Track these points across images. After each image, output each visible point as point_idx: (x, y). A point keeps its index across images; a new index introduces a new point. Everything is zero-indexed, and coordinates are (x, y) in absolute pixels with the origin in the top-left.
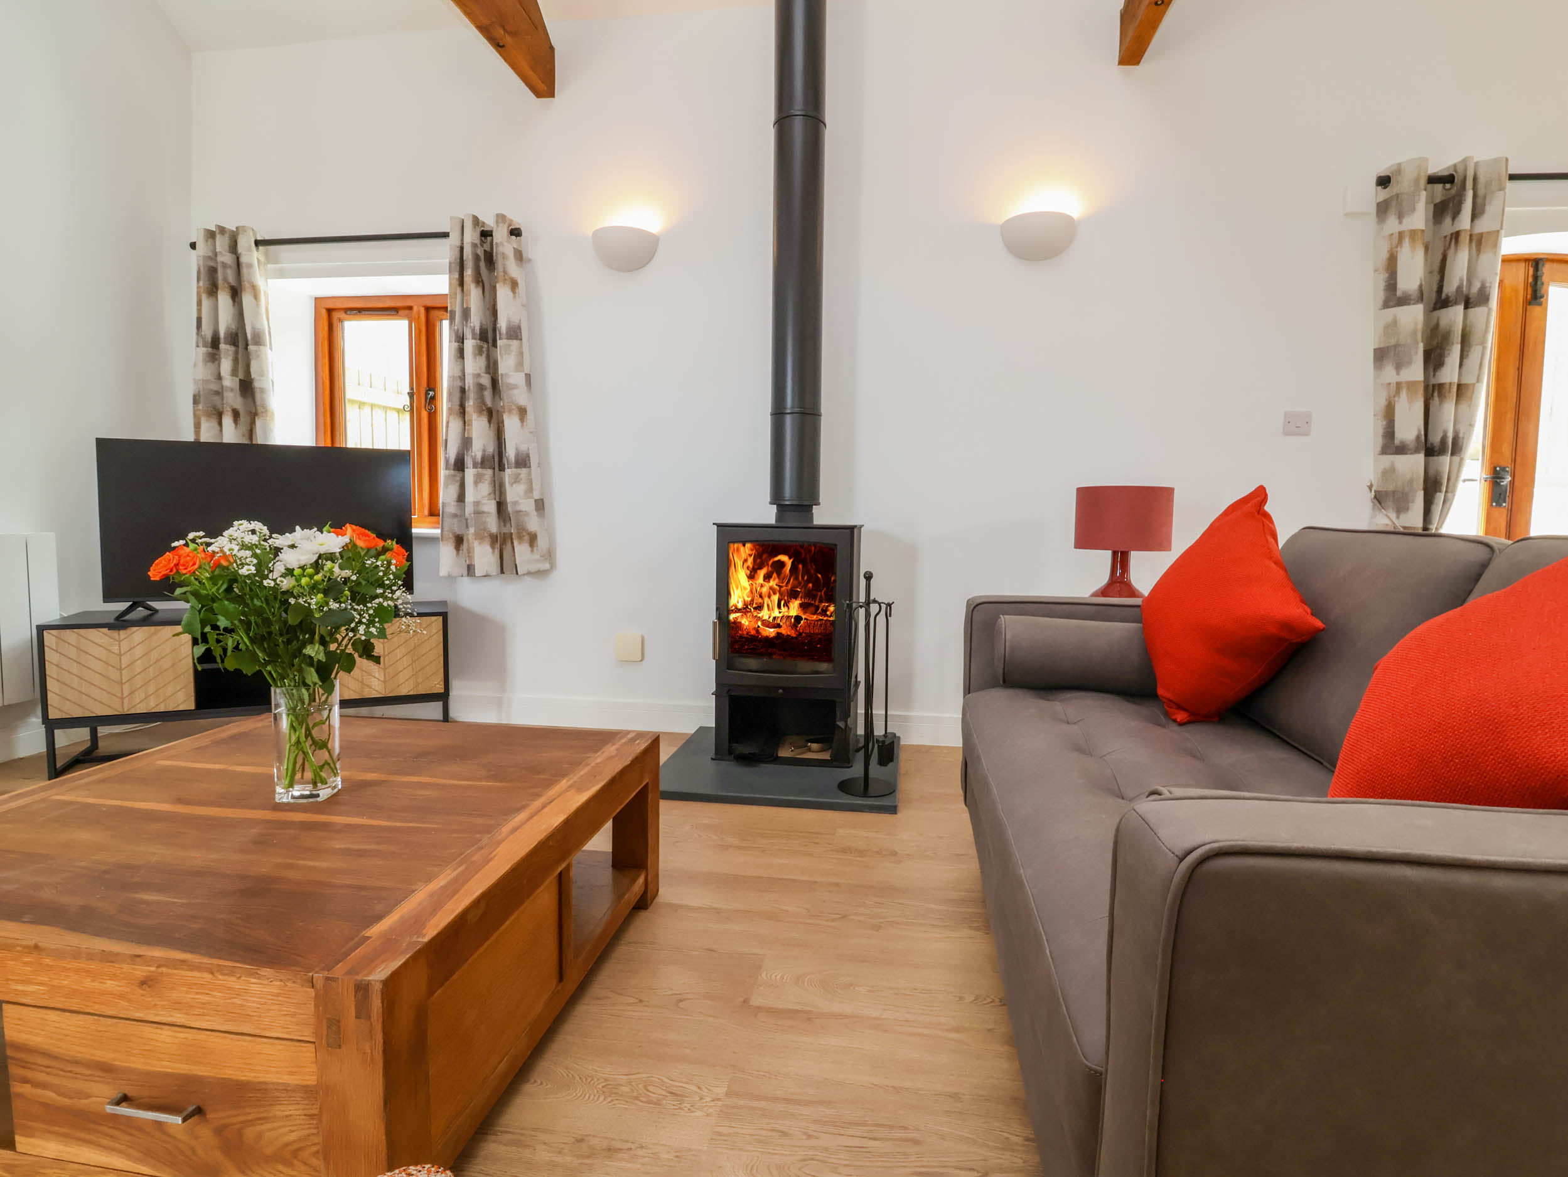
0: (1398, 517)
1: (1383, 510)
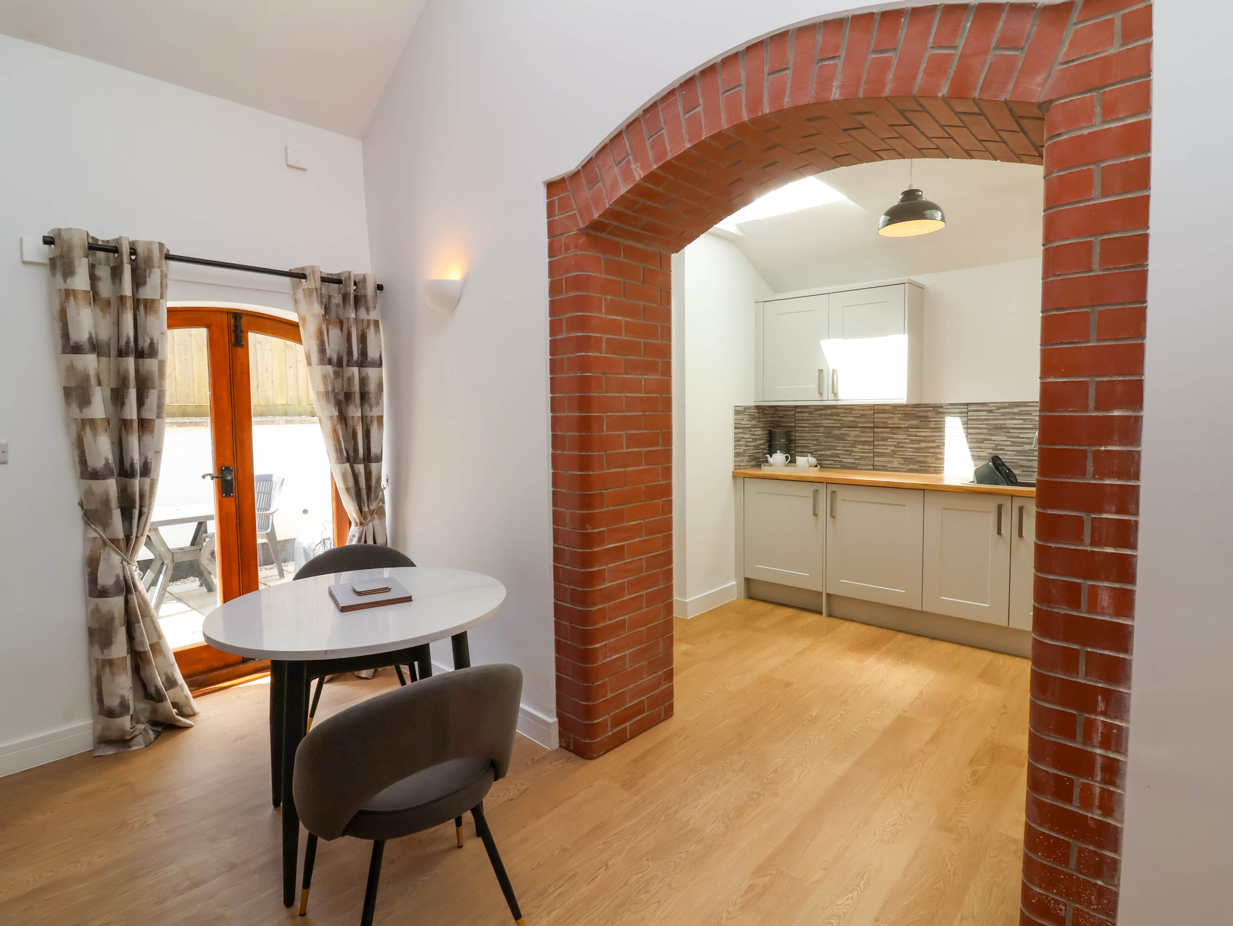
0: (104, 531)
1: (92, 525)
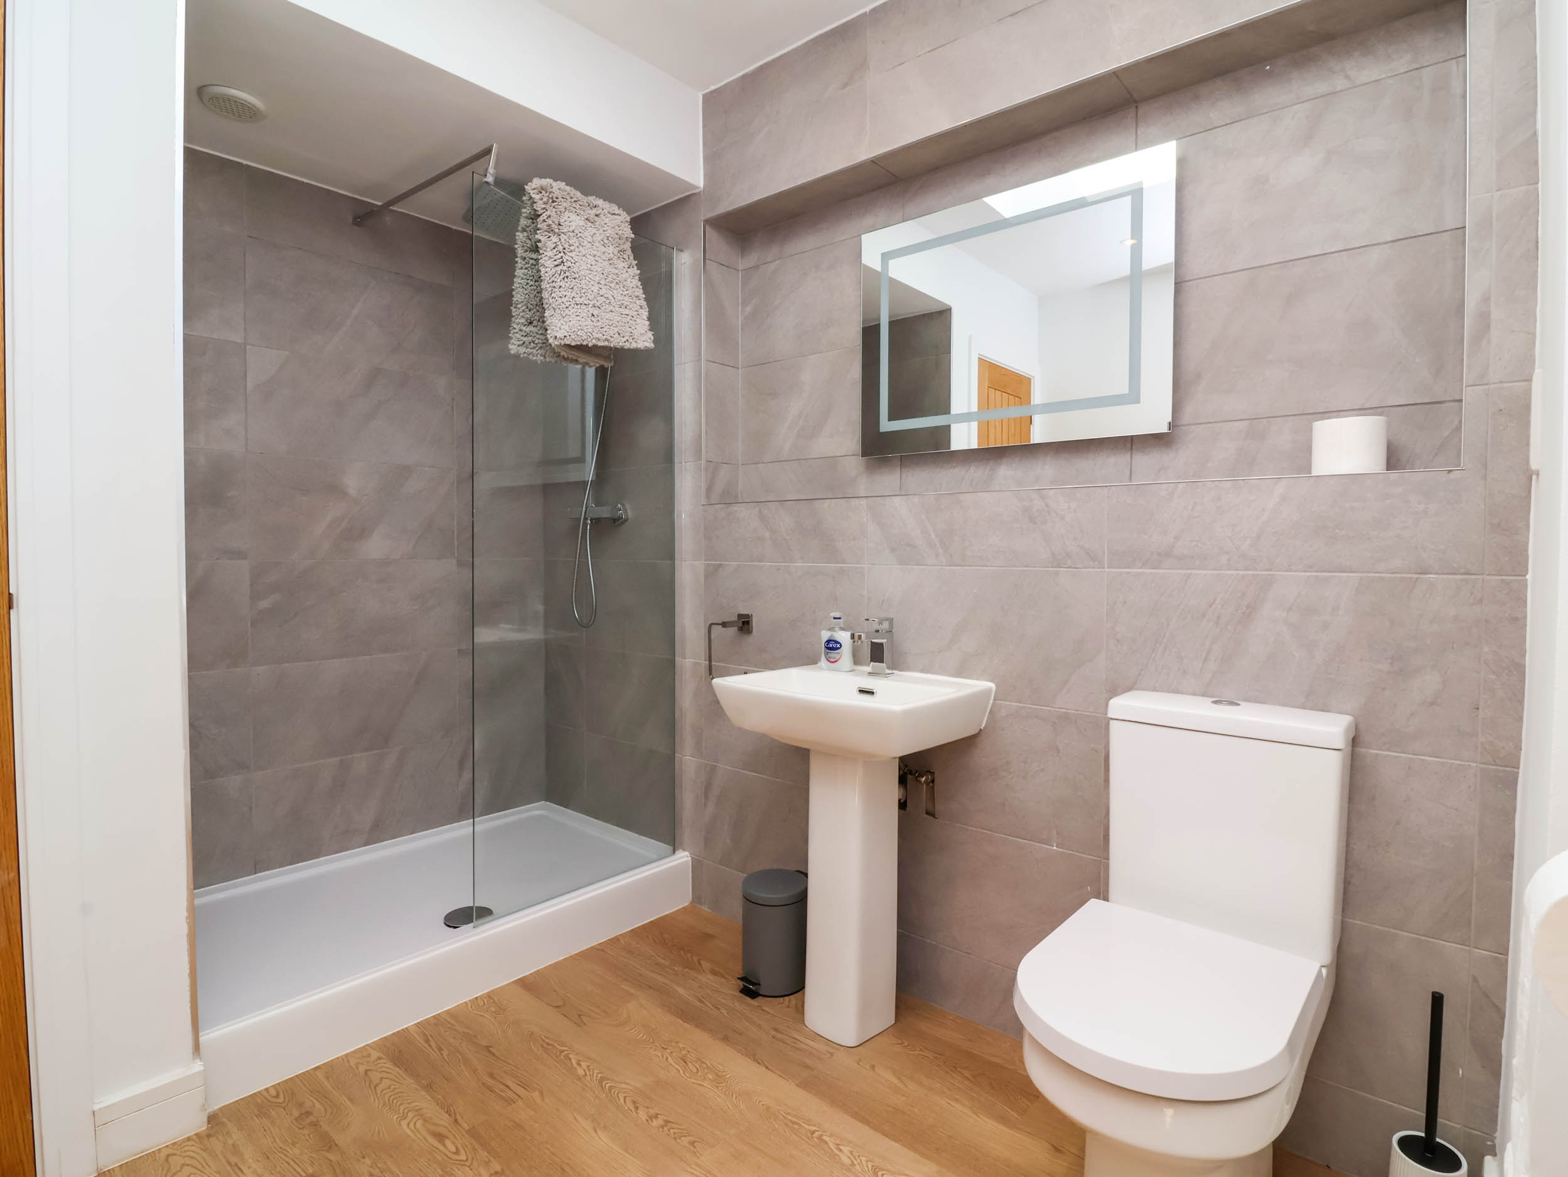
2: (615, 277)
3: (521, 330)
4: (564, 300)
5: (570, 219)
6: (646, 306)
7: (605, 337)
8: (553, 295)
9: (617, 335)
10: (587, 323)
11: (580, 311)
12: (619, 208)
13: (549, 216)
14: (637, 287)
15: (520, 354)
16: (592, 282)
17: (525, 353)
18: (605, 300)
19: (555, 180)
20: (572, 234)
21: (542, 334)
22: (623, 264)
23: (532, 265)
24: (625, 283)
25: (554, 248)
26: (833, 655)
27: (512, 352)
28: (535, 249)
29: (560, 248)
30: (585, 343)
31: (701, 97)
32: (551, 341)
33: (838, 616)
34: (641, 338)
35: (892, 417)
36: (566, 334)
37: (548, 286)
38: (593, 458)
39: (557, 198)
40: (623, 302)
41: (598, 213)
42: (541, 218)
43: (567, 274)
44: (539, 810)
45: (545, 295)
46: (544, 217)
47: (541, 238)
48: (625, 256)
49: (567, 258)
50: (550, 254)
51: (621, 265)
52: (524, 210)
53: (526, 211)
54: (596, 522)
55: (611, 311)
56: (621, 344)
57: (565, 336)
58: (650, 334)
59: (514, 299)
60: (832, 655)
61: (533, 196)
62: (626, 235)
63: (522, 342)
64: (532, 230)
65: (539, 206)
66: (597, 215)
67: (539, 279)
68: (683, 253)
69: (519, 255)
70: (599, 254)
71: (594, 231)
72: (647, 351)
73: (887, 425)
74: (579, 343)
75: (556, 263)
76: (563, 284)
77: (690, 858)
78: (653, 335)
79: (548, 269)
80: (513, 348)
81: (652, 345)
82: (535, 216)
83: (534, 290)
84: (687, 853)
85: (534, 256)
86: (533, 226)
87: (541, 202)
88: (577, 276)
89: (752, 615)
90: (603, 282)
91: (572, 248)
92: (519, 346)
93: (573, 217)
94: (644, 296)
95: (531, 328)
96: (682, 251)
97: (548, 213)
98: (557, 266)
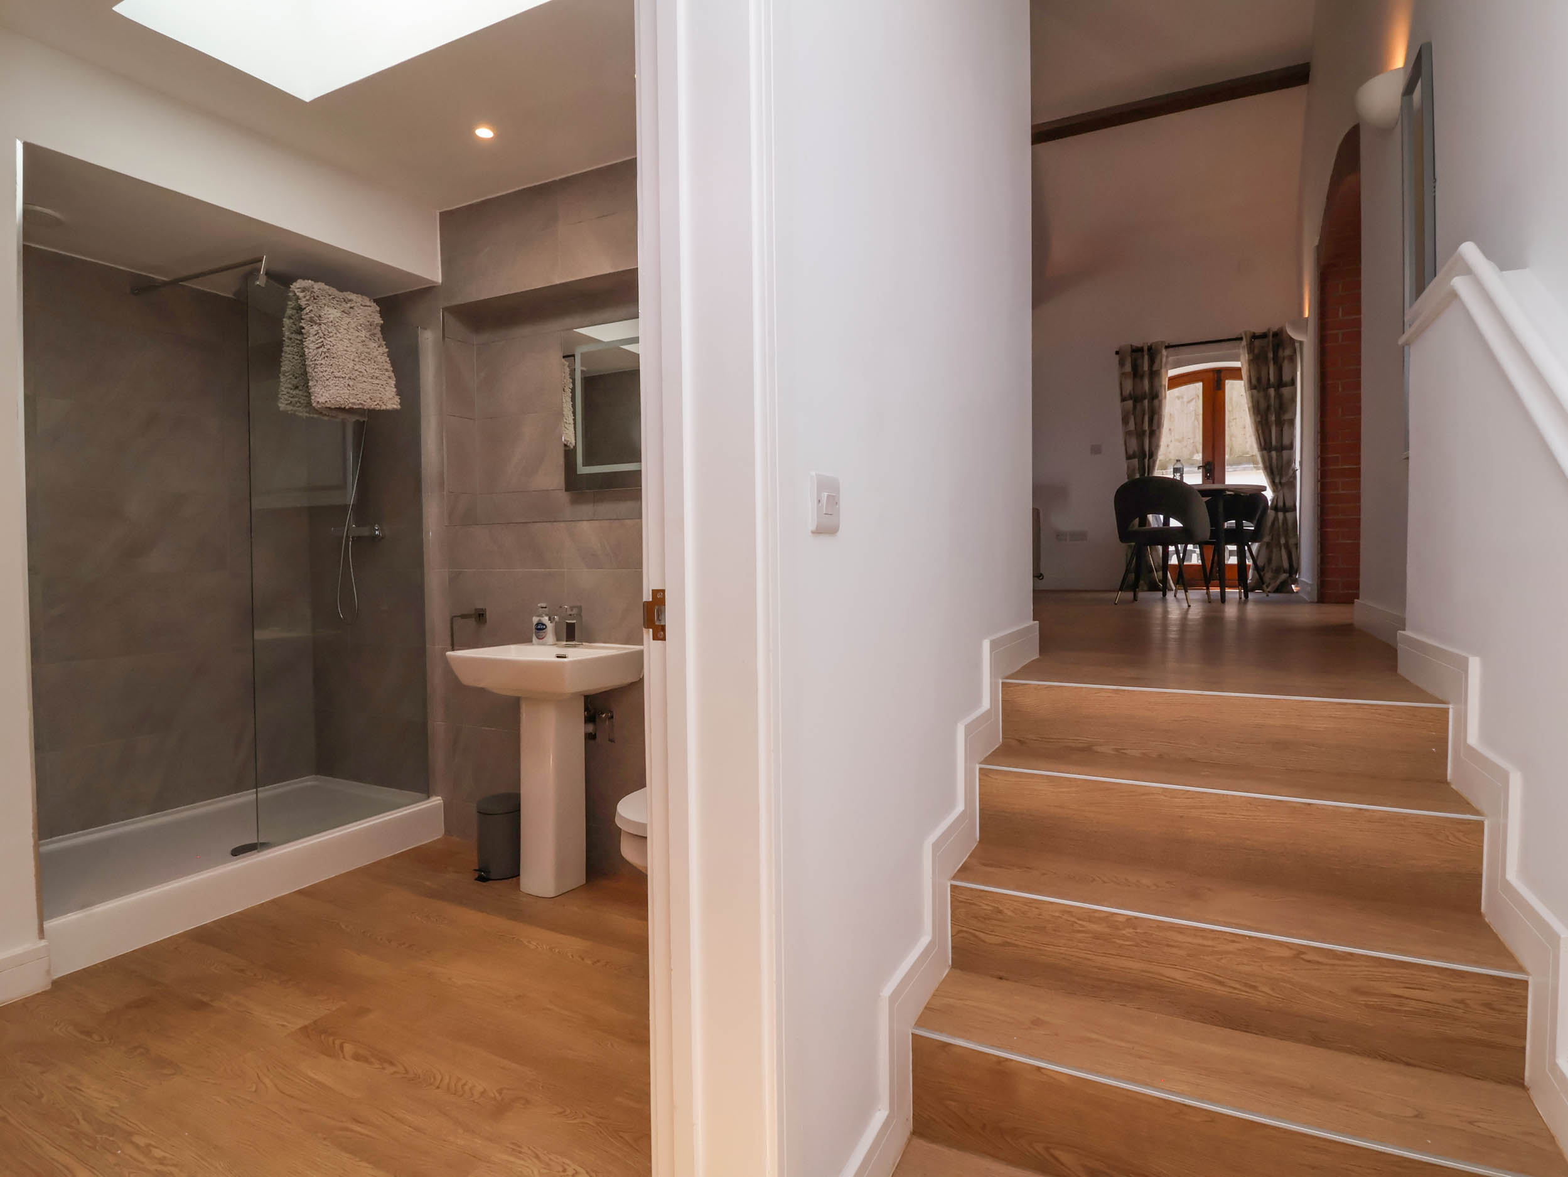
2: (367, 355)
3: (288, 393)
4: (325, 374)
5: (329, 312)
6: (394, 377)
7: (358, 402)
8: (315, 370)
9: (369, 400)
10: (344, 391)
11: (338, 382)
12: (370, 300)
13: (312, 310)
14: (386, 362)
15: (288, 411)
16: (348, 360)
17: (292, 410)
18: (358, 373)
19: (316, 281)
20: (330, 324)
21: (306, 396)
22: (374, 345)
23: (298, 344)
24: (375, 359)
25: (316, 335)
26: (541, 633)
27: (281, 409)
28: (300, 331)
29: (321, 335)
30: (343, 406)
31: (438, 214)
32: (314, 405)
33: (545, 606)
34: (388, 399)
35: (586, 463)
36: (328, 400)
37: (311, 363)
38: (353, 486)
39: (318, 296)
40: (374, 374)
41: (352, 305)
42: (305, 312)
43: (327, 354)
44: (309, 782)
45: (309, 370)
46: (307, 310)
47: (304, 326)
48: (376, 339)
49: (327, 342)
50: (312, 339)
51: (373, 345)
52: (290, 303)
53: (291, 304)
54: (357, 540)
55: (364, 382)
56: (372, 407)
57: (326, 402)
58: (397, 399)
59: (283, 369)
60: (539, 634)
61: (298, 294)
62: (376, 322)
63: (289, 402)
64: (297, 318)
65: (303, 303)
66: (351, 308)
67: (303, 355)
68: (426, 331)
69: (286, 336)
70: (353, 338)
71: (349, 320)
72: (394, 411)
73: (583, 470)
74: (338, 407)
75: (317, 346)
76: (322, 362)
77: (442, 801)
78: (400, 399)
79: (311, 350)
80: (282, 406)
81: (399, 407)
82: (300, 309)
83: (300, 363)
84: (440, 798)
85: (299, 337)
86: (297, 315)
87: (304, 299)
88: (335, 355)
89: (485, 609)
90: (357, 359)
91: (331, 334)
92: (287, 404)
93: (332, 311)
94: (392, 369)
95: (297, 391)
96: (425, 329)
97: (310, 308)
98: (318, 348)
